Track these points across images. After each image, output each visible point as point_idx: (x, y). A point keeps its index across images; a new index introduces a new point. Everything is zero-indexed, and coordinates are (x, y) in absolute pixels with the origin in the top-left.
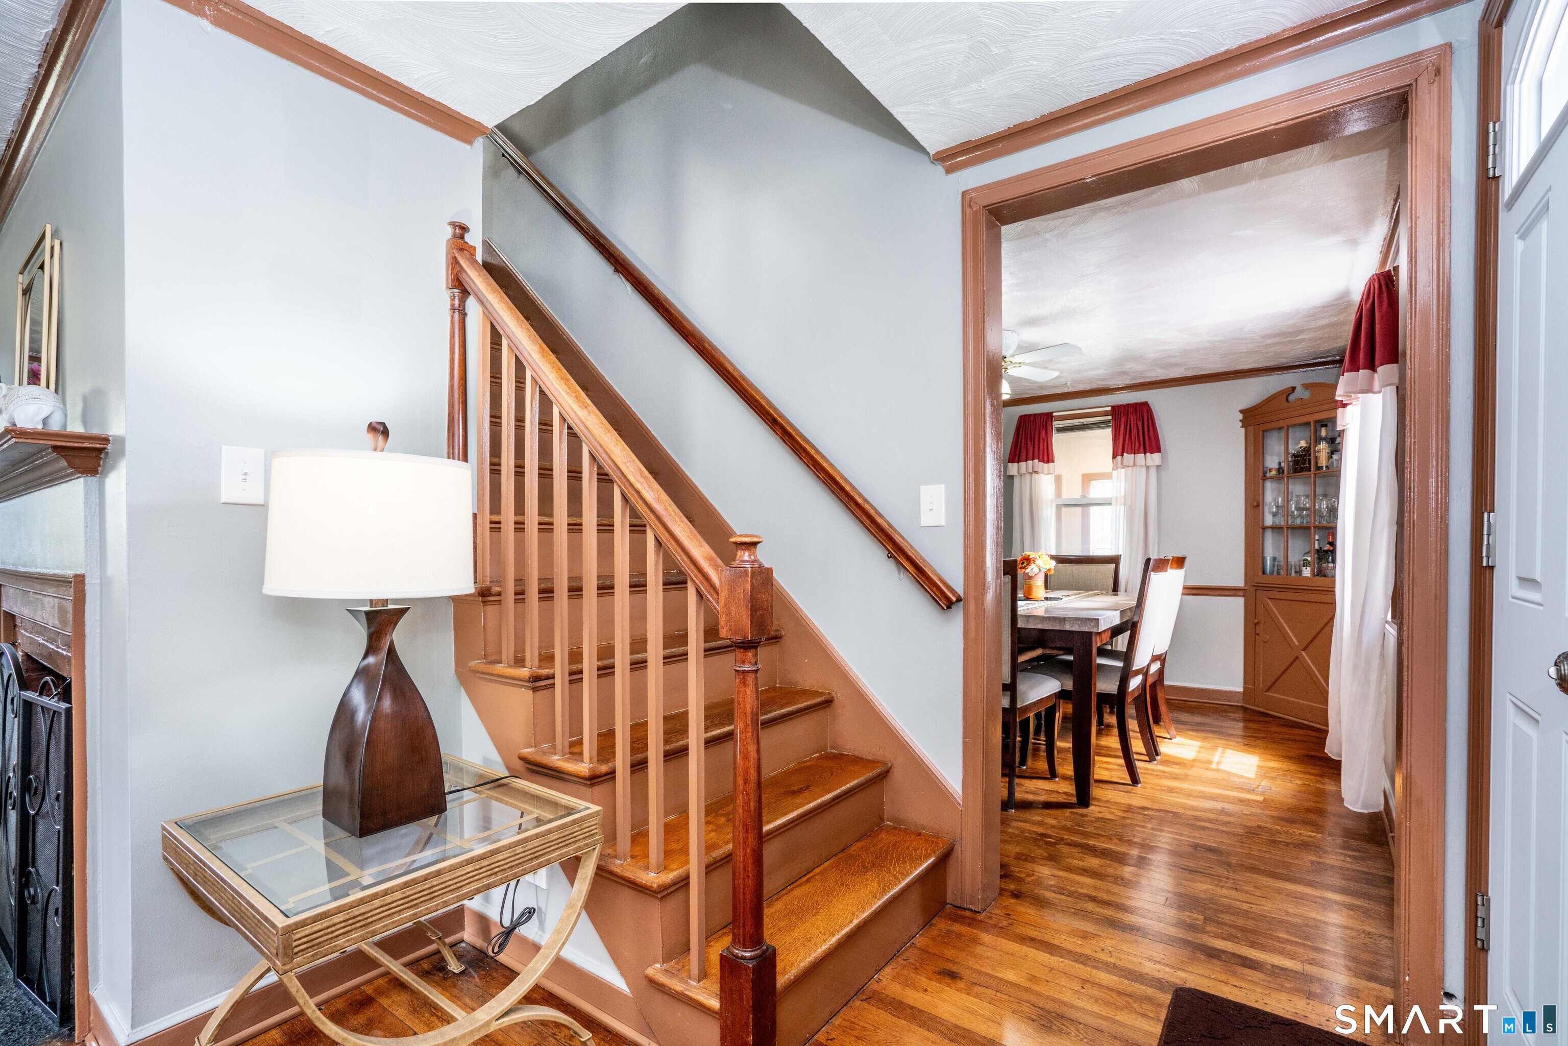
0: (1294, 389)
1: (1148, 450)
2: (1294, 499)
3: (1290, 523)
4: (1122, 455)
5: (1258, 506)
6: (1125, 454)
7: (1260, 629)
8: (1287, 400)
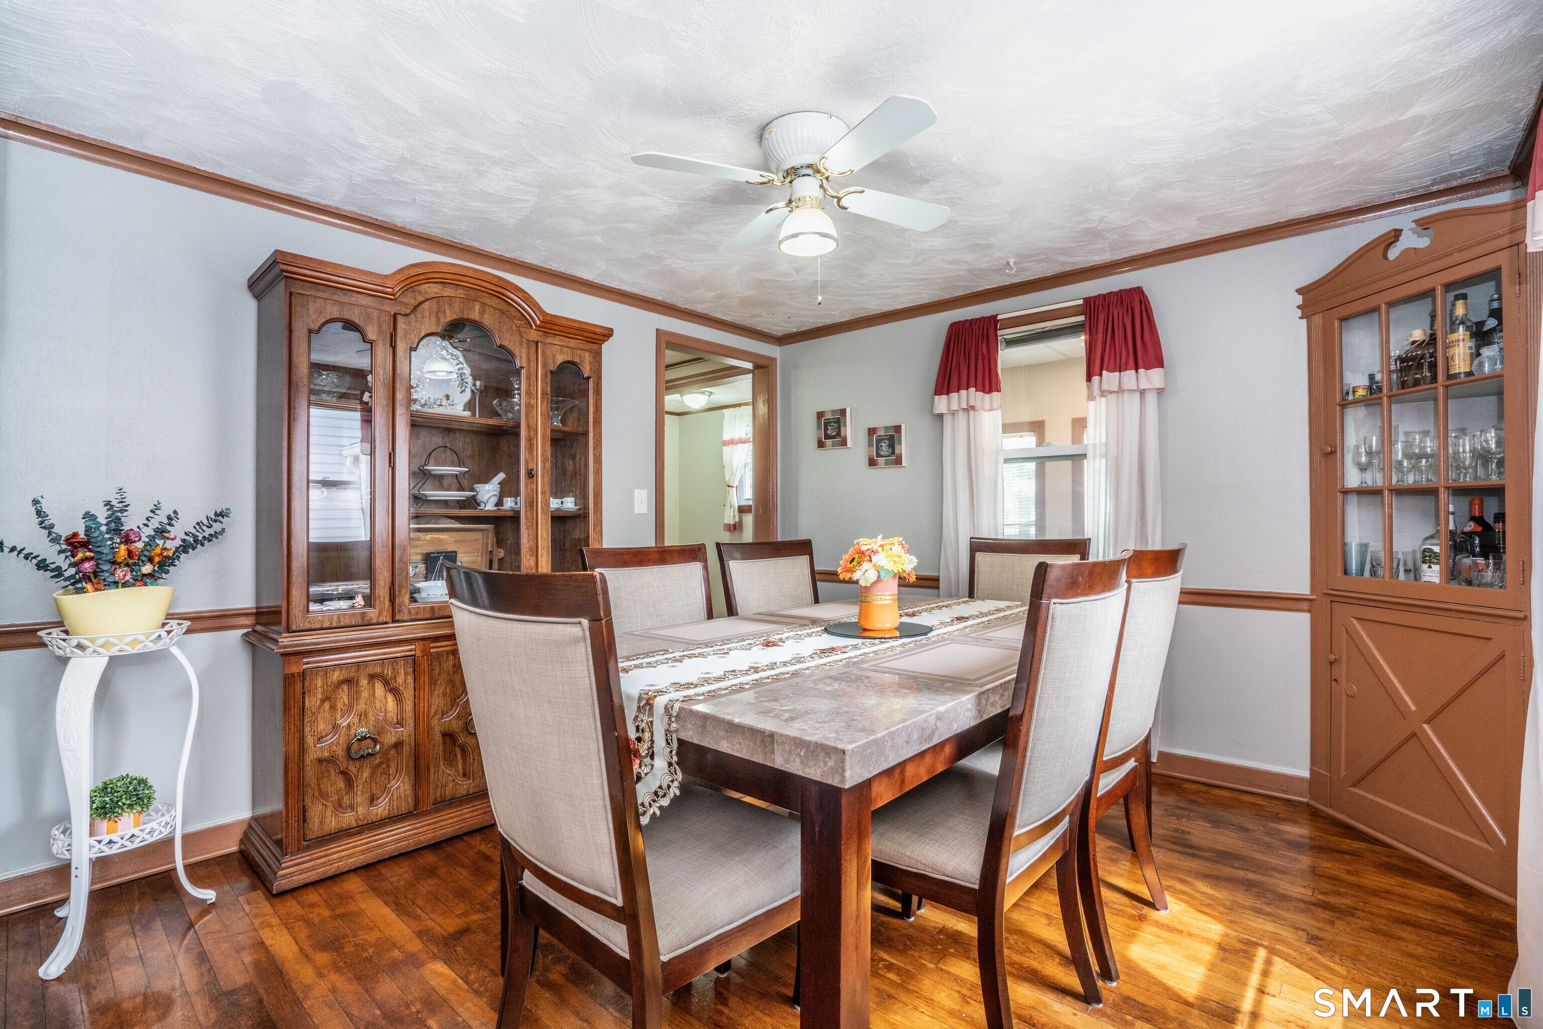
0: (1394, 237)
1: (1140, 363)
2: (1402, 438)
3: (1394, 481)
4: (1101, 375)
5: (1333, 453)
6: (1104, 372)
7: (1340, 672)
8: (1385, 257)
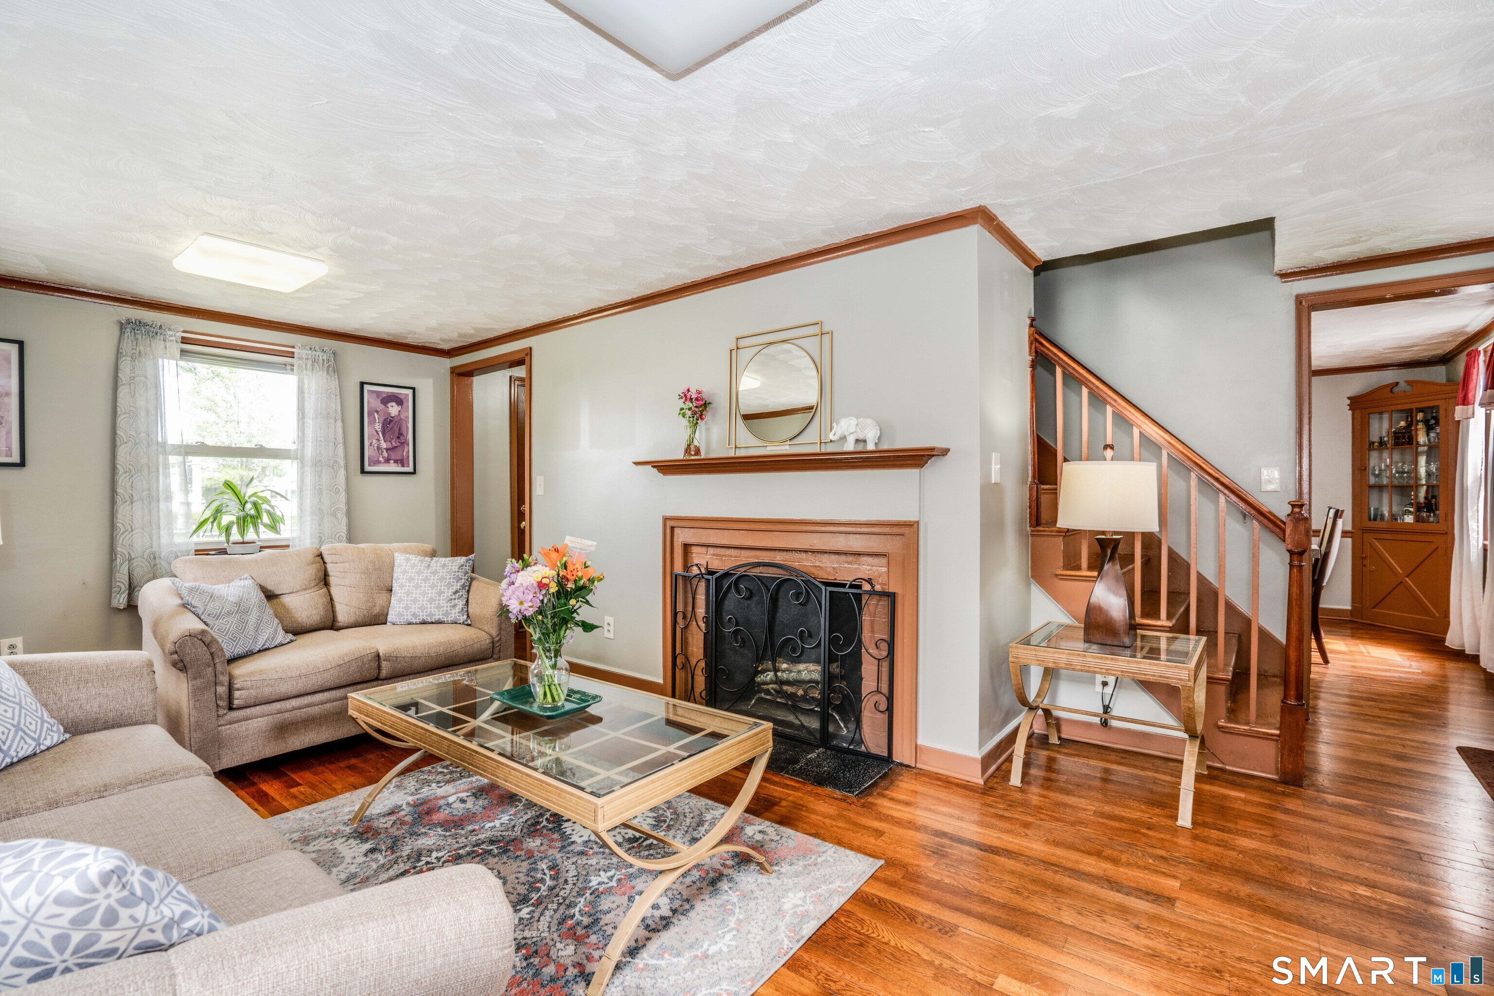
0: (1397, 383)
3: (1394, 483)
7: (1367, 562)
8: (1391, 392)
